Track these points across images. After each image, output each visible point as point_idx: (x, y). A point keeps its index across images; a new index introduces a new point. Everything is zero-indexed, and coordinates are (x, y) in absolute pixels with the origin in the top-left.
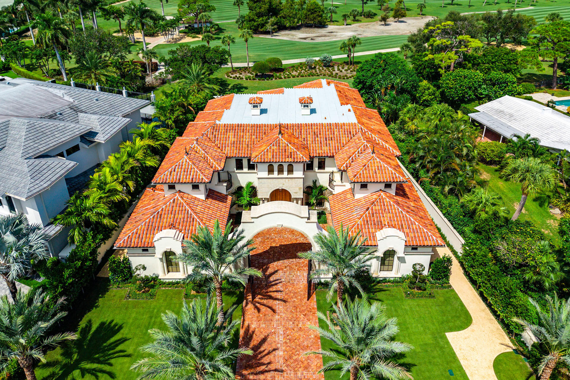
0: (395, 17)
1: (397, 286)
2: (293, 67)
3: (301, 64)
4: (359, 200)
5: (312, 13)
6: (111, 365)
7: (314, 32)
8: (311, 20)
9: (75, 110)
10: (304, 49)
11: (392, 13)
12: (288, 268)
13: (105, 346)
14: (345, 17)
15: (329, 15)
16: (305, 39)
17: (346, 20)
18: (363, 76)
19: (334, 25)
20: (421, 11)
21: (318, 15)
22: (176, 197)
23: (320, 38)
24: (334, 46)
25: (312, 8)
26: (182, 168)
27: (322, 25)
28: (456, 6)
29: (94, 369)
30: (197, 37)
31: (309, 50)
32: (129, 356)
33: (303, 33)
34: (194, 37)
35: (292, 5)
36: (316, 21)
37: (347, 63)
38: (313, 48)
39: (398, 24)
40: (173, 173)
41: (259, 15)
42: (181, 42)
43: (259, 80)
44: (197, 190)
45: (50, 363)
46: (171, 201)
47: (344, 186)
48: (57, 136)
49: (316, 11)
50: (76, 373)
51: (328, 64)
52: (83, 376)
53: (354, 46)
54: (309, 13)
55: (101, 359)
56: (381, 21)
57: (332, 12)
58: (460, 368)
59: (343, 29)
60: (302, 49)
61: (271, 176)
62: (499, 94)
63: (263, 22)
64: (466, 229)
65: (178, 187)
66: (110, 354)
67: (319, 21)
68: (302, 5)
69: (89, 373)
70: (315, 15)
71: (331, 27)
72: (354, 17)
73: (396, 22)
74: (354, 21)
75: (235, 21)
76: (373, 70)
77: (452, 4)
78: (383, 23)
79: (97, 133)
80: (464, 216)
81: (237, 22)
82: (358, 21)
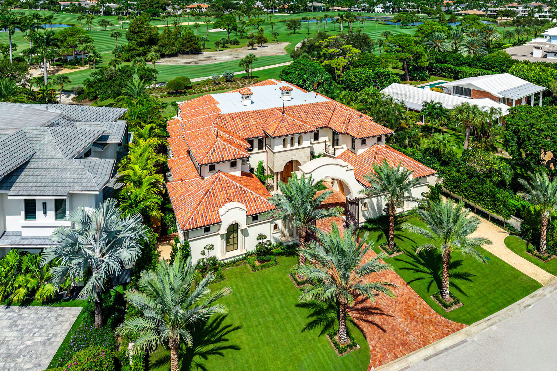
0: (258, 43)
1: (412, 217)
2: (198, 84)
3: (205, 81)
4: (362, 155)
5: (188, 42)
6: (227, 340)
7: (193, 58)
8: (188, 48)
9: (68, 120)
10: (197, 70)
11: (256, 41)
12: (323, 226)
13: (207, 329)
14: (217, 44)
15: (202, 43)
16: (189, 63)
17: (218, 46)
18: (290, 78)
19: (208, 51)
20: (276, 38)
21: (194, 43)
22: (220, 176)
23: (203, 62)
24: (222, 67)
25: (187, 37)
26: (220, 149)
27: (197, 52)
28: (298, 34)
29: (213, 350)
30: (77, 68)
31: (201, 71)
32: (238, 328)
33: (183, 58)
34: (73, 68)
35: (169, 35)
36: (193, 48)
37: (245, 78)
38: (203, 69)
39: (261, 48)
40: (214, 154)
41: (140, 45)
42: (59, 73)
43: (175, 96)
44: (235, 167)
45: (161, 360)
46: (217, 180)
47: (343, 148)
48: (82, 138)
49: (192, 40)
50: (197, 359)
51: (229, 79)
52: (206, 358)
53: (250, 62)
54: (186, 41)
55: (213, 339)
56: (248, 46)
57: (205, 40)
58: (490, 253)
59: (218, 54)
60: (195, 71)
61: (285, 149)
62: (386, 84)
63: (145, 51)
64: (435, 165)
65: (218, 167)
66: (218, 333)
67: (195, 48)
68: (177, 35)
69: (210, 354)
70: (191, 43)
71: (206, 54)
72: (224, 45)
73: (260, 47)
74: (223, 47)
75: (111, 52)
76: (297, 72)
77: (295, 33)
78: (250, 47)
79: (109, 136)
80: (430, 157)
81: (113, 53)
82: (226, 47)
